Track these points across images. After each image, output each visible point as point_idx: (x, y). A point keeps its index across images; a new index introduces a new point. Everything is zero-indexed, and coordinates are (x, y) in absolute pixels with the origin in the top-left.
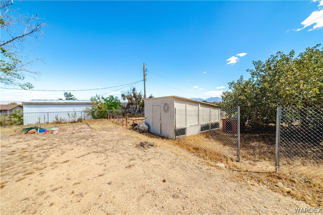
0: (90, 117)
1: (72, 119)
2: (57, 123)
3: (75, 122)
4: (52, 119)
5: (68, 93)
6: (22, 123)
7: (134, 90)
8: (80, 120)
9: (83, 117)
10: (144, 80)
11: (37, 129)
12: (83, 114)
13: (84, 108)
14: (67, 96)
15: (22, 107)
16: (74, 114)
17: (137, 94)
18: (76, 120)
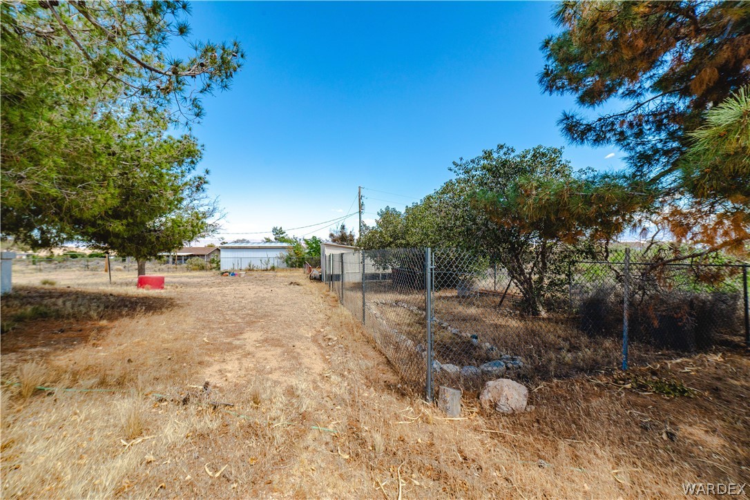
0: (285, 264)
1: (264, 267)
2: (249, 270)
3: (267, 270)
4: (245, 266)
5: (278, 229)
6: (219, 269)
7: (343, 227)
8: (273, 268)
9: (276, 265)
10: (360, 211)
11: (230, 273)
12: (276, 261)
13: (277, 254)
14: (277, 234)
15: (220, 250)
16: (267, 260)
17: (348, 234)
18: (269, 268)
